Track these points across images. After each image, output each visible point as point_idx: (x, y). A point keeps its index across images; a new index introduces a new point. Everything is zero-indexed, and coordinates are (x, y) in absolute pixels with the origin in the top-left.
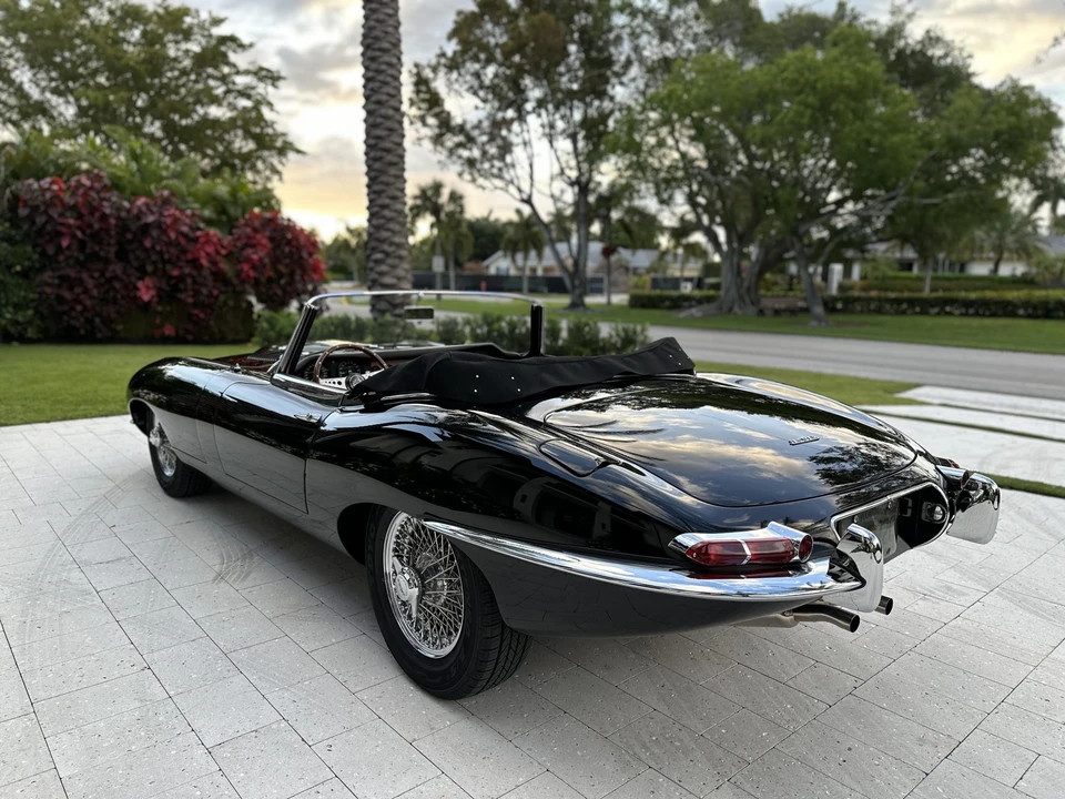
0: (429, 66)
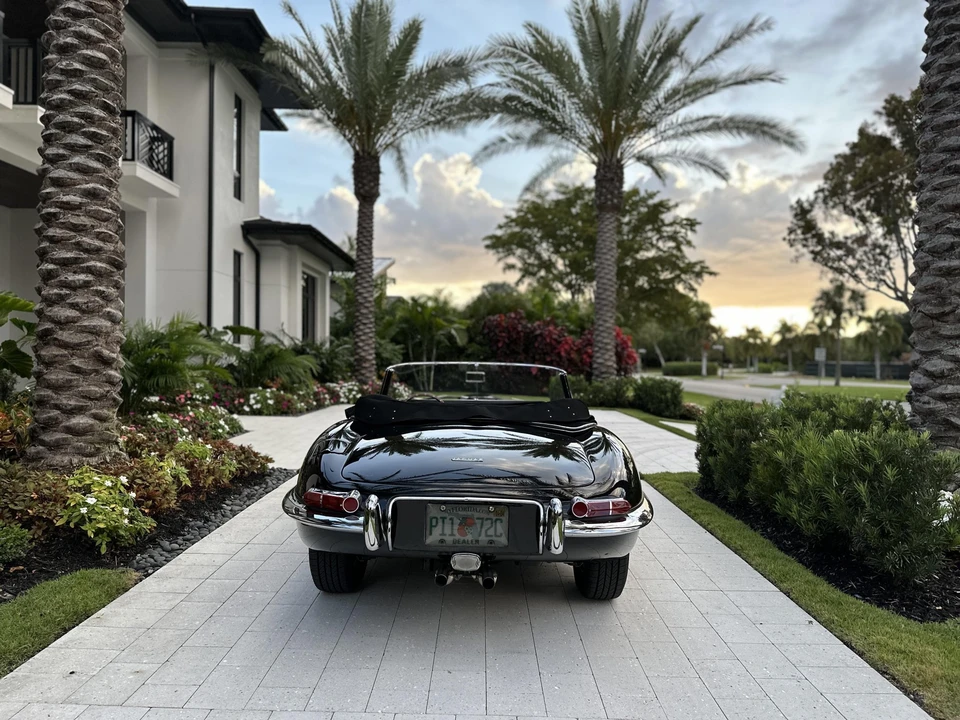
0: (808, 200)
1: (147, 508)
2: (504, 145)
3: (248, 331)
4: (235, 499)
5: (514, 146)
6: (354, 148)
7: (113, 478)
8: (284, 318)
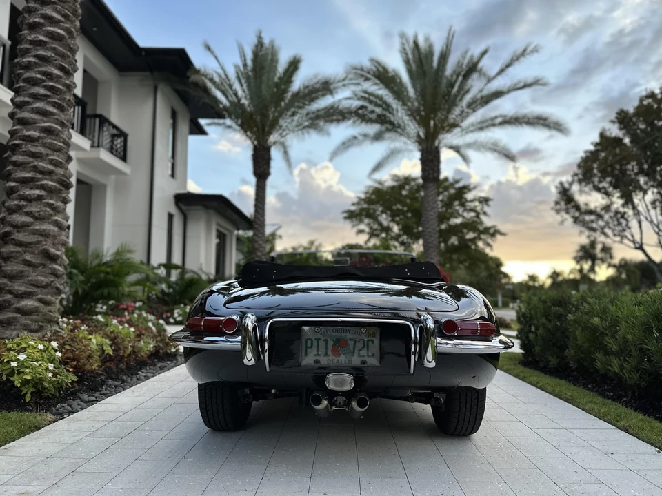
0: (567, 182)
1: (71, 367)
2: (356, 141)
3: (176, 267)
4: (150, 369)
5: (363, 141)
6: (253, 143)
7: (46, 343)
8: (202, 260)
